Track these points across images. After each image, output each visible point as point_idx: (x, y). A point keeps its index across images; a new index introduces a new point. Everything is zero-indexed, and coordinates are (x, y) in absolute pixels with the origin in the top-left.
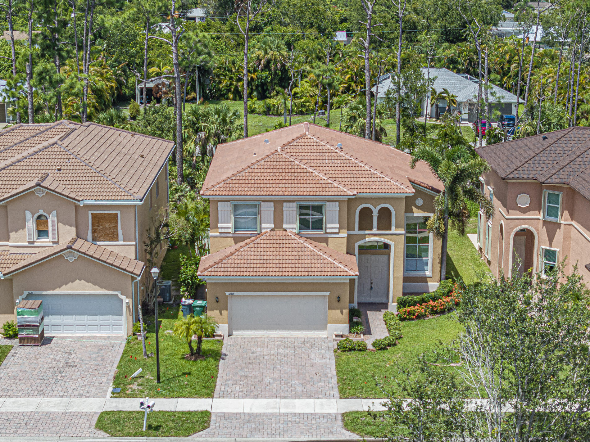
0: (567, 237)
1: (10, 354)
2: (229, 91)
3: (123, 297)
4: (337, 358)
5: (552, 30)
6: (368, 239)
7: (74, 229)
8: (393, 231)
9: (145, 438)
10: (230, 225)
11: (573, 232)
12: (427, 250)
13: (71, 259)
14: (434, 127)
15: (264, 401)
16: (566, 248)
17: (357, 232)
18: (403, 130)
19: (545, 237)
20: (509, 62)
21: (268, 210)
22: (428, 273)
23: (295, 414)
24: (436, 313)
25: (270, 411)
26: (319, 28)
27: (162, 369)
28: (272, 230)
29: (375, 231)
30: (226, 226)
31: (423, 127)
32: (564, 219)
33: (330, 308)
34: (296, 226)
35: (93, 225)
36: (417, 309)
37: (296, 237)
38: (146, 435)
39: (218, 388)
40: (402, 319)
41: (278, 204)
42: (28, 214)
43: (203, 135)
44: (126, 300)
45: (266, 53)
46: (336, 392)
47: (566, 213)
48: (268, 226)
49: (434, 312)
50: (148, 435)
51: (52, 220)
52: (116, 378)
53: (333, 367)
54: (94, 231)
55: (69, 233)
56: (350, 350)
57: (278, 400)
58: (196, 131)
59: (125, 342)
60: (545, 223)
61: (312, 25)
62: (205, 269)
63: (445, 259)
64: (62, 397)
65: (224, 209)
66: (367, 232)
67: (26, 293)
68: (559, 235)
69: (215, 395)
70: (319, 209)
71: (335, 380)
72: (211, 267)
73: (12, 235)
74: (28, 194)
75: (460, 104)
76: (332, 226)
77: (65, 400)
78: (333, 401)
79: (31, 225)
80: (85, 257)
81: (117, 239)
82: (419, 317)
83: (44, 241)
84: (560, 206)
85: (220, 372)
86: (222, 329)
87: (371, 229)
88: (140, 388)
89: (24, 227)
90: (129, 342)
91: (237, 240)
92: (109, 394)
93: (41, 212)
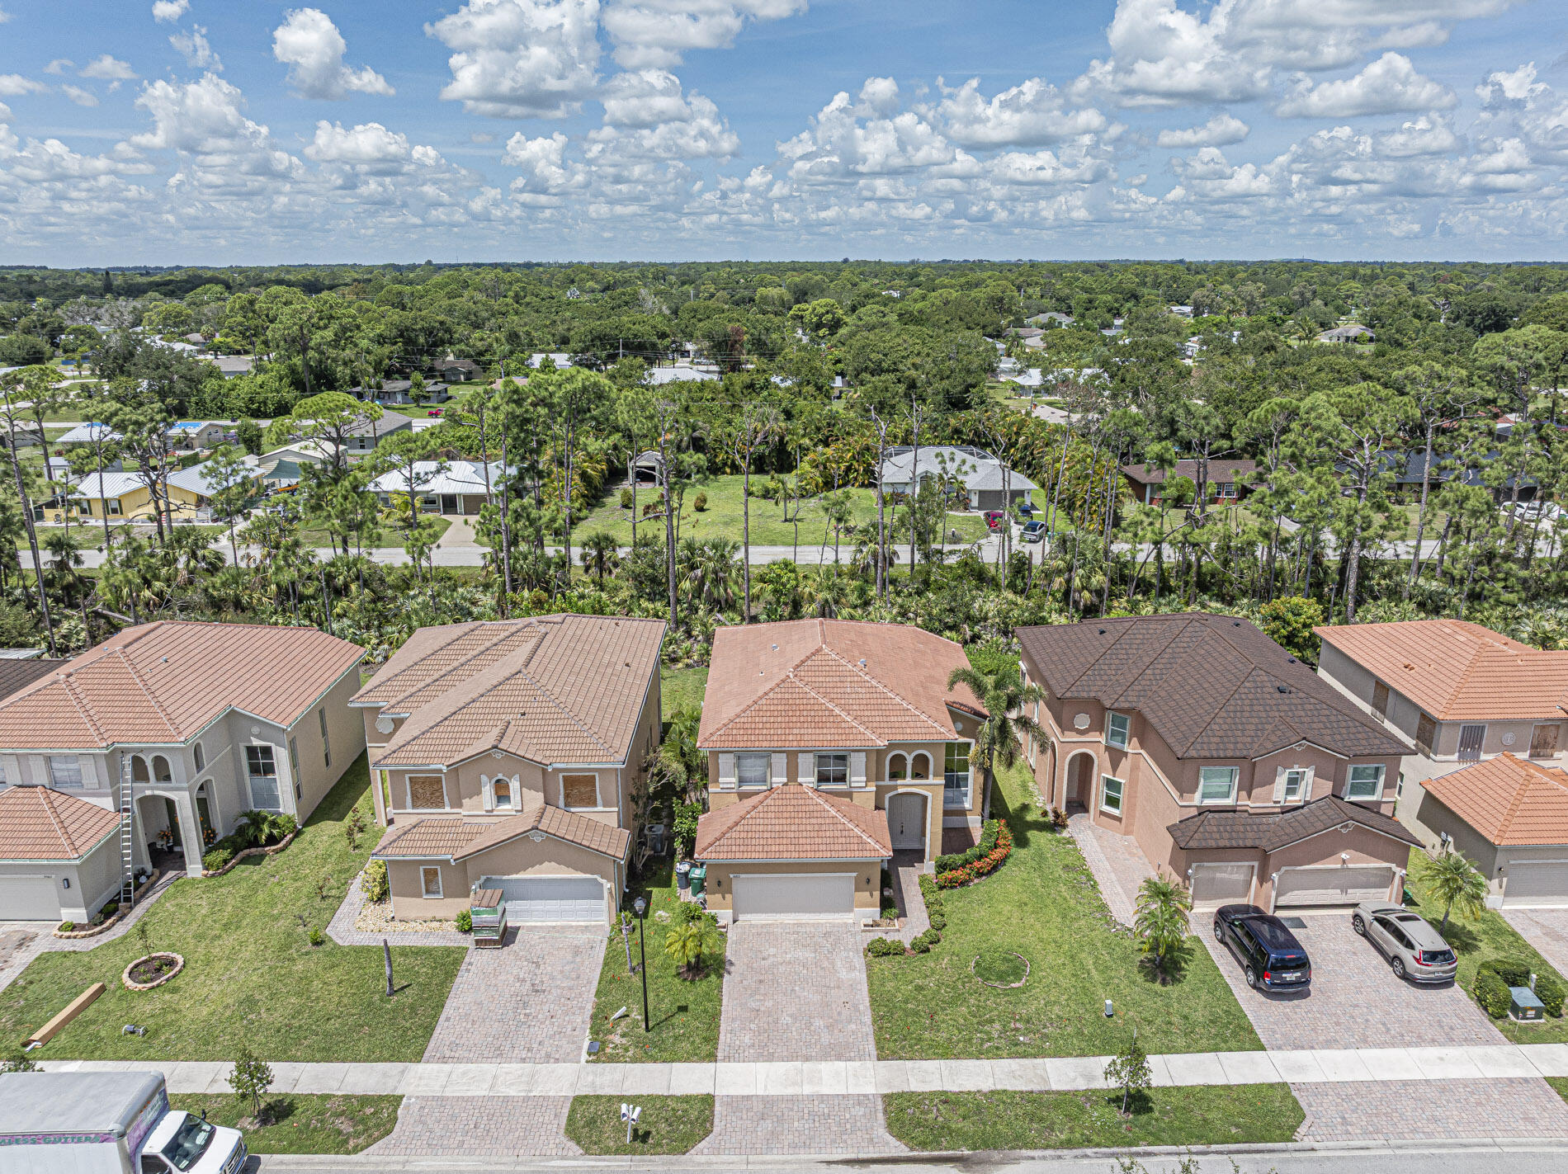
0: (1135, 768)
1: (464, 967)
2: (725, 464)
3: (604, 881)
4: (869, 967)
5: (1050, 377)
6: (900, 790)
7: (541, 795)
8: (931, 780)
9: (629, 1157)
10: (734, 780)
11: (1142, 764)
12: (966, 778)
13: (538, 839)
14: (951, 552)
15: (780, 1068)
16: (1133, 782)
17: (887, 782)
18: (917, 556)
19: (1108, 764)
20: (1018, 434)
21: (780, 761)
22: (967, 806)
23: (823, 1098)
24: (982, 874)
25: (790, 1091)
26: (816, 385)
27: (651, 996)
28: (785, 784)
29: (909, 780)
30: (728, 780)
31: (940, 552)
32: (1131, 747)
33: (857, 890)
34: (814, 779)
35: (565, 788)
36: (960, 874)
37: (813, 795)
38: (630, 1153)
39: (722, 1037)
40: (941, 888)
41: (792, 755)
42: (484, 778)
43: (699, 572)
44: (607, 885)
45: (764, 425)
46: (871, 1047)
47: (1135, 740)
48: (779, 780)
49: (980, 874)
50: (633, 1152)
51: (514, 785)
52: (593, 1017)
53: (865, 988)
54: (567, 796)
55: (536, 799)
56: (885, 954)
57: (798, 1064)
58: (693, 567)
59: (606, 941)
60: (1107, 748)
61: (809, 383)
62: (705, 850)
63: (990, 783)
64: (523, 1060)
65: (726, 762)
66: (900, 782)
67: (483, 878)
68: (1125, 764)
69: (720, 1055)
70: (842, 758)
71: (868, 1018)
72: (711, 845)
73: (465, 801)
74: (483, 756)
75: (969, 491)
76: (857, 779)
77: (528, 1066)
78: (869, 1064)
79: (488, 791)
80: (554, 839)
81: (595, 804)
82: (963, 884)
83: (505, 807)
84: (1127, 732)
85: (724, 1002)
86: (725, 916)
87: (904, 778)
88: (624, 1041)
89: (479, 793)
90: (611, 940)
91: (743, 796)
92: (584, 1056)
93: (500, 776)
